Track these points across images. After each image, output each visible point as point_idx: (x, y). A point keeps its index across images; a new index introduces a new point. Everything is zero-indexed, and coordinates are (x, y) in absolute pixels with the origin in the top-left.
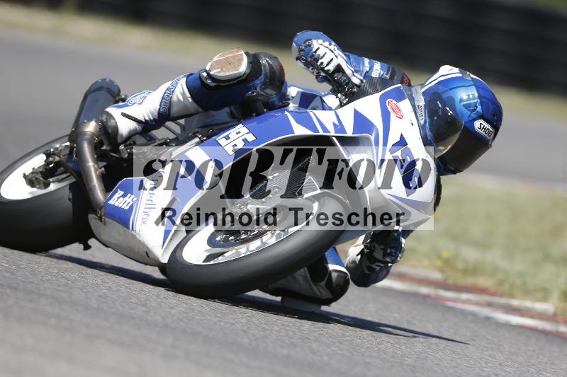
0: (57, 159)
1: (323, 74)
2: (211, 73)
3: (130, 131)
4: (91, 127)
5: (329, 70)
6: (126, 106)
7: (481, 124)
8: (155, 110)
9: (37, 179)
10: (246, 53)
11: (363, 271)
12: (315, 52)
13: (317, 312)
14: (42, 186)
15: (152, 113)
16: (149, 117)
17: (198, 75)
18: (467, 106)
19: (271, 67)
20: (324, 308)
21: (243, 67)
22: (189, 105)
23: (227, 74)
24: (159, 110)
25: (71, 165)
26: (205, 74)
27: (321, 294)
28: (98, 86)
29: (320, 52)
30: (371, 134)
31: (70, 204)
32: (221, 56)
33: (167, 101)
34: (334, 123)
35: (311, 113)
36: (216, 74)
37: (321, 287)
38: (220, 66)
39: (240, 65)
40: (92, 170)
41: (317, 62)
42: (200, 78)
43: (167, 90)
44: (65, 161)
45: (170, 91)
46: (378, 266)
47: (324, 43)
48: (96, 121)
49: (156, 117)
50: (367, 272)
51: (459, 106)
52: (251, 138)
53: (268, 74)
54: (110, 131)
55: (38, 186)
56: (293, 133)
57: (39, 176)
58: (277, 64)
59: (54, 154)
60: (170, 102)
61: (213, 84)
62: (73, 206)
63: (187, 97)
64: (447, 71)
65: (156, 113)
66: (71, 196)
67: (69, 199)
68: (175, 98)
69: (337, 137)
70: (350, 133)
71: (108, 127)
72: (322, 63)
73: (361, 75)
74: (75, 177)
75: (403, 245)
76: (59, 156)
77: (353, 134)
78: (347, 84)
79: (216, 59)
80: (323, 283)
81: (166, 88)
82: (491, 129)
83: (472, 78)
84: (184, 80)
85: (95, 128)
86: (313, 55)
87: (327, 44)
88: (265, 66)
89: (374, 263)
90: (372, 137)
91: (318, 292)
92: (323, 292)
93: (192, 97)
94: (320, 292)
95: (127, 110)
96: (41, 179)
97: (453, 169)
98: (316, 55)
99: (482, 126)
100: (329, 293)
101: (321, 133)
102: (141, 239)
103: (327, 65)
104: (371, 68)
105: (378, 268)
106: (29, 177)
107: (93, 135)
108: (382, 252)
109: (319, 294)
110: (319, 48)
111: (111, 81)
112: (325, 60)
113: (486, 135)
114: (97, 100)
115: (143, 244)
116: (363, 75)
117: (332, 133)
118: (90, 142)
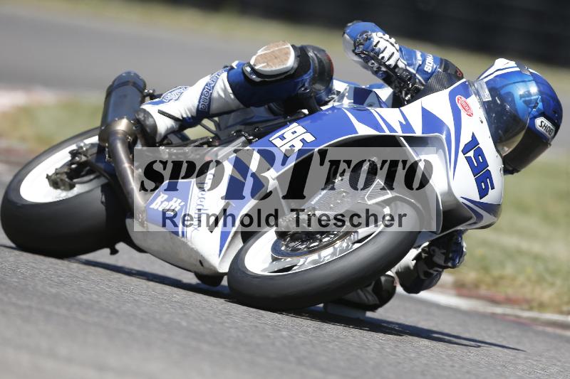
0: (84, 159)
1: (384, 69)
2: (256, 68)
3: (168, 130)
4: (122, 125)
5: (390, 65)
6: (162, 102)
7: (542, 122)
8: (194, 107)
9: (62, 180)
10: (293, 46)
11: (418, 276)
12: (376, 46)
13: (361, 318)
14: (68, 187)
15: (190, 110)
16: (186, 114)
17: (240, 70)
18: (527, 103)
19: (320, 61)
20: (369, 314)
21: (291, 61)
22: (230, 101)
23: (274, 69)
24: (198, 106)
25: (101, 165)
26: (248, 69)
27: (368, 300)
28: (122, 81)
29: (381, 46)
30: (441, 133)
31: (103, 208)
32: (265, 50)
33: (206, 98)
34: (400, 122)
35: (372, 111)
36: (262, 69)
37: (369, 292)
38: (266, 60)
39: (287, 59)
40: (129, 172)
41: (378, 56)
42: (243, 73)
43: (207, 85)
44: (94, 161)
45: (209, 88)
46: (437, 271)
47: (384, 37)
48: (128, 119)
49: (195, 114)
50: (423, 277)
51: (519, 103)
52: (309, 138)
53: (318, 68)
54: (148, 130)
55: (62, 188)
56: (357, 132)
57: (64, 177)
58: (326, 58)
59: (80, 153)
60: (210, 98)
61: (259, 80)
62: (107, 209)
63: (229, 93)
64: (503, 64)
65: (194, 110)
66: (104, 199)
67: (102, 202)
68: (215, 95)
69: (404, 137)
70: (418, 132)
71: (147, 126)
72: (383, 58)
73: (414, 69)
74: (107, 178)
75: (464, 250)
76: (85, 156)
77: (423, 133)
78: (409, 79)
79: (260, 52)
80: (370, 289)
81: (205, 84)
82: (551, 127)
83: (531, 73)
84: (225, 75)
85: (128, 126)
86: (373, 50)
87: (387, 37)
88: (313, 60)
89: (432, 268)
90: (444, 137)
91: (364, 298)
92: (370, 298)
93: (234, 93)
94: (367, 297)
95: (163, 107)
96: (67, 180)
97: (511, 169)
98: (377, 49)
99: (543, 124)
100: (376, 298)
101: (388, 133)
102: (193, 247)
103: (389, 59)
104: (424, 61)
105: (435, 273)
106: (53, 178)
107: (126, 134)
108: (443, 257)
109: (366, 300)
110: (379, 42)
111: (135, 74)
112: (386, 55)
113: (547, 134)
114: (125, 96)
115: (197, 253)
116: (416, 69)
117: (399, 132)
118: (124, 141)
